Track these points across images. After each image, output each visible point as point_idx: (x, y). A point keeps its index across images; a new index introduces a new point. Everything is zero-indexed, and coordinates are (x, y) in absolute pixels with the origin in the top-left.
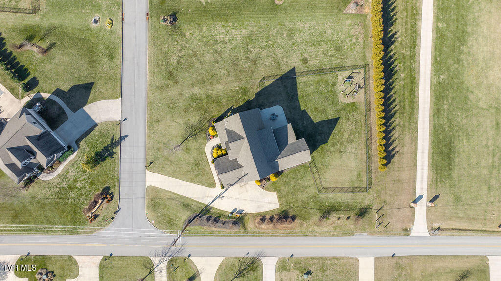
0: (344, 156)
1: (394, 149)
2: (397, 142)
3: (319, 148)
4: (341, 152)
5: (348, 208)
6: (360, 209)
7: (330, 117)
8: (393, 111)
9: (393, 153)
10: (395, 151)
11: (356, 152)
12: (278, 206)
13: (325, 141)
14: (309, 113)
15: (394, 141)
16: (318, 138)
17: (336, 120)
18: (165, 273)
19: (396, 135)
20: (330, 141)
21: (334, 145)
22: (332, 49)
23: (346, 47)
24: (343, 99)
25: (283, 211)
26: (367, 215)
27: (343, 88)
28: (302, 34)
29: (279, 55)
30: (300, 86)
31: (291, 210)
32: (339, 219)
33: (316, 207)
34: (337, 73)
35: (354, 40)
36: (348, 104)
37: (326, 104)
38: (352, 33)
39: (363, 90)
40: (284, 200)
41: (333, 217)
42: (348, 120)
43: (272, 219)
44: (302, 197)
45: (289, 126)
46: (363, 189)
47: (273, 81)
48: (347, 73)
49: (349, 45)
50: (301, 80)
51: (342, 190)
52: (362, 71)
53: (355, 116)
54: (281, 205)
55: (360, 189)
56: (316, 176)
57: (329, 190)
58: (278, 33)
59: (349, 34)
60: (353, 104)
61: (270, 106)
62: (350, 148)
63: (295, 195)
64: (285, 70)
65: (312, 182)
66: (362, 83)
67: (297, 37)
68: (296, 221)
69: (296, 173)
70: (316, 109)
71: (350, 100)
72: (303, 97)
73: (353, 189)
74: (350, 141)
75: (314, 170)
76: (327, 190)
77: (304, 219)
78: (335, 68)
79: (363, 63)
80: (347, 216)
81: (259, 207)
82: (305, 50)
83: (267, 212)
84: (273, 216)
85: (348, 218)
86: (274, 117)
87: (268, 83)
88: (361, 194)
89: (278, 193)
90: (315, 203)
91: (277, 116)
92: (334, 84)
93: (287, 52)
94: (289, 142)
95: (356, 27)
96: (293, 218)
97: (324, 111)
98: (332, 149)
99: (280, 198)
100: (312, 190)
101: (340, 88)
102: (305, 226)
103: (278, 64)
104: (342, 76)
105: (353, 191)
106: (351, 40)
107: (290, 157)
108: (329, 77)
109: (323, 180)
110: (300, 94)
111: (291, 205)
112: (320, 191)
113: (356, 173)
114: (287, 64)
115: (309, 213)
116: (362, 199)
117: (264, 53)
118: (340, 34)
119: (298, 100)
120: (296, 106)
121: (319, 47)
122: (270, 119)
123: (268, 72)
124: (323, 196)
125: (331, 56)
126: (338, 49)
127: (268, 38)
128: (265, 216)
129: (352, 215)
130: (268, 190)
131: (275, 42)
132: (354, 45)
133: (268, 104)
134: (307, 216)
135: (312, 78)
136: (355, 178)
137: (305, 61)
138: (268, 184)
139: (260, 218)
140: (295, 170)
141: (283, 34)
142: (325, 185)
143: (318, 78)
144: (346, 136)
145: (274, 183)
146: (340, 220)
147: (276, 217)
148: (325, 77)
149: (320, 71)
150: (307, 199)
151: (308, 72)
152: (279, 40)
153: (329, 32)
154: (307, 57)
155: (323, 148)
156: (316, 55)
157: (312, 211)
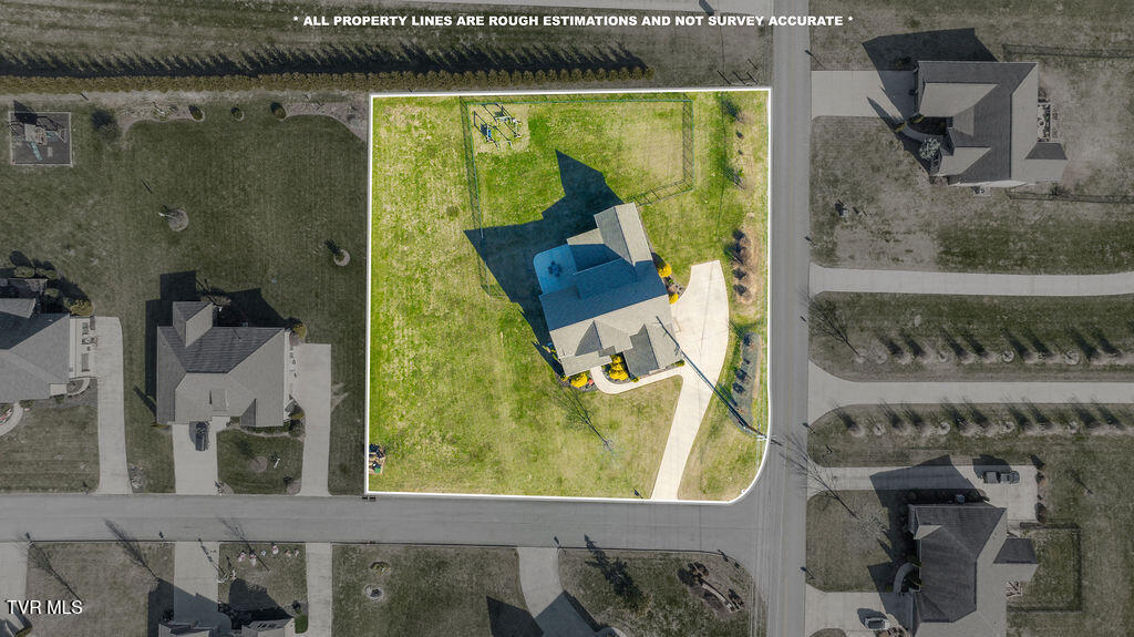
0: (626, 142)
1: (614, 52)
2: (601, 46)
3: (612, 187)
4: (620, 149)
5: (721, 135)
6: (724, 114)
7: (556, 168)
8: (545, 52)
9: (623, 54)
10: (618, 50)
11: (619, 121)
12: (717, 262)
13: (600, 177)
14: (549, 205)
15: (600, 53)
16: (593, 189)
17: (561, 157)
18: (838, 471)
19: (590, 47)
20: (599, 168)
21: (606, 161)
22: (431, 161)
23: (429, 137)
24: (523, 144)
25: (726, 253)
26: (735, 101)
27: (503, 143)
28: (404, 217)
29: (442, 259)
30: (499, 221)
31: (725, 240)
32: (740, 153)
33: (718, 193)
34: (476, 154)
35: (416, 123)
36: (532, 134)
37: (532, 174)
38: (403, 127)
39: (506, 107)
40: (705, 252)
41: (737, 163)
42: (561, 134)
43: (740, 275)
44: (700, 219)
45: (572, 241)
46: (687, 109)
47: (488, 270)
48: (476, 135)
49: (424, 132)
50: (488, 219)
51: (687, 146)
52: (472, 108)
53: (554, 122)
54: (714, 258)
55: (687, 113)
56: (662, 193)
57: (688, 169)
58: (400, 260)
59: (405, 132)
60: (532, 125)
61: (535, 276)
62: (612, 131)
63: (697, 232)
64: (468, 248)
65: (673, 201)
66: (494, 109)
67: (410, 226)
68: (744, 231)
69: (656, 230)
70: (540, 193)
71: (525, 131)
72: (518, 216)
73: (687, 125)
74: (599, 131)
75: (651, 196)
76: (687, 174)
77: (740, 215)
78: (467, 158)
79: (457, 107)
80: (735, 138)
81: (718, 298)
82: (433, 211)
83: (727, 282)
84: (734, 272)
85: (740, 135)
86: (555, 269)
87: (492, 279)
88: (696, 112)
89: (692, 263)
90: (711, 195)
91: (553, 263)
92: (496, 160)
93: (435, 244)
94: (600, 241)
95: (391, 119)
96: (739, 235)
97: (545, 177)
98: (614, 164)
99: (701, 259)
100: (687, 201)
101: (502, 149)
102: (753, 215)
103: (458, 260)
104: (481, 146)
105: (691, 127)
106: (415, 127)
107: (627, 240)
108: (483, 168)
109: (669, 181)
110: (513, 222)
111: (715, 239)
112: (690, 187)
113: (657, 121)
114: (459, 245)
115: (730, 207)
116: (705, 110)
117: (437, 286)
118: (404, 148)
119: (526, 224)
120: (535, 228)
121: (428, 185)
122: (558, 275)
123: (473, 280)
124: (699, 182)
125: (444, 164)
126: (431, 152)
127: (410, 279)
128: (735, 287)
129: (734, 128)
130: (686, 281)
131: (418, 265)
132: (424, 124)
133: (532, 279)
134: (737, 211)
135: (484, 200)
136: (668, 124)
137: (453, 212)
138: (676, 281)
139: (738, 296)
140: (652, 232)
141: (404, 252)
142: (678, 177)
143: (484, 189)
144: (589, 138)
145: (675, 270)
146: (743, 151)
147: (736, 267)
148: (483, 176)
149: (472, 184)
150: (705, 210)
151: (474, 207)
152: (413, 258)
153: (400, 167)
154: (445, 207)
155: (611, 181)
156: (441, 192)
157: (726, 202)
